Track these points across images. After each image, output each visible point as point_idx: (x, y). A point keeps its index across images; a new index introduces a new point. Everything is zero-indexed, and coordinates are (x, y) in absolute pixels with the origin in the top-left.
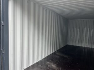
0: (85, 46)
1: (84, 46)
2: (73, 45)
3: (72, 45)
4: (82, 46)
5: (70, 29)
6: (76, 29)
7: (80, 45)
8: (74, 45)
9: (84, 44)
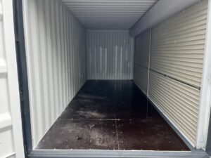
6: (100, 48)
7: (109, 78)
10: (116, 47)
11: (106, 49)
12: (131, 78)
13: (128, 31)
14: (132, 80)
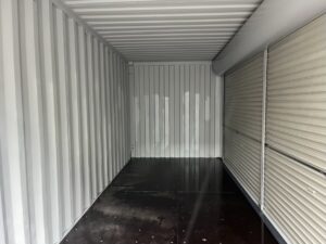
0: (192, 156)
1: (187, 156)
2: (153, 156)
3: (148, 156)
4: (182, 156)
5: (136, 100)
6: (157, 96)
7: (174, 154)
8: (157, 156)
9: (187, 148)
10: (187, 94)
11: (167, 99)
13: (209, 64)
14: (220, 159)
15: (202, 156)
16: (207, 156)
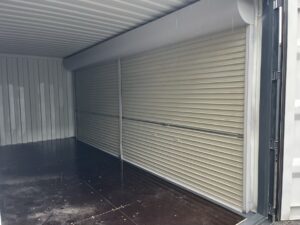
7: (31, 139)
11: (22, 89)
12: (71, 134)
14: (74, 138)
15: (58, 137)
16: (63, 137)
